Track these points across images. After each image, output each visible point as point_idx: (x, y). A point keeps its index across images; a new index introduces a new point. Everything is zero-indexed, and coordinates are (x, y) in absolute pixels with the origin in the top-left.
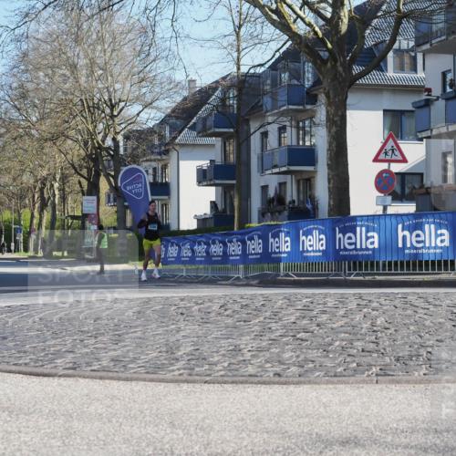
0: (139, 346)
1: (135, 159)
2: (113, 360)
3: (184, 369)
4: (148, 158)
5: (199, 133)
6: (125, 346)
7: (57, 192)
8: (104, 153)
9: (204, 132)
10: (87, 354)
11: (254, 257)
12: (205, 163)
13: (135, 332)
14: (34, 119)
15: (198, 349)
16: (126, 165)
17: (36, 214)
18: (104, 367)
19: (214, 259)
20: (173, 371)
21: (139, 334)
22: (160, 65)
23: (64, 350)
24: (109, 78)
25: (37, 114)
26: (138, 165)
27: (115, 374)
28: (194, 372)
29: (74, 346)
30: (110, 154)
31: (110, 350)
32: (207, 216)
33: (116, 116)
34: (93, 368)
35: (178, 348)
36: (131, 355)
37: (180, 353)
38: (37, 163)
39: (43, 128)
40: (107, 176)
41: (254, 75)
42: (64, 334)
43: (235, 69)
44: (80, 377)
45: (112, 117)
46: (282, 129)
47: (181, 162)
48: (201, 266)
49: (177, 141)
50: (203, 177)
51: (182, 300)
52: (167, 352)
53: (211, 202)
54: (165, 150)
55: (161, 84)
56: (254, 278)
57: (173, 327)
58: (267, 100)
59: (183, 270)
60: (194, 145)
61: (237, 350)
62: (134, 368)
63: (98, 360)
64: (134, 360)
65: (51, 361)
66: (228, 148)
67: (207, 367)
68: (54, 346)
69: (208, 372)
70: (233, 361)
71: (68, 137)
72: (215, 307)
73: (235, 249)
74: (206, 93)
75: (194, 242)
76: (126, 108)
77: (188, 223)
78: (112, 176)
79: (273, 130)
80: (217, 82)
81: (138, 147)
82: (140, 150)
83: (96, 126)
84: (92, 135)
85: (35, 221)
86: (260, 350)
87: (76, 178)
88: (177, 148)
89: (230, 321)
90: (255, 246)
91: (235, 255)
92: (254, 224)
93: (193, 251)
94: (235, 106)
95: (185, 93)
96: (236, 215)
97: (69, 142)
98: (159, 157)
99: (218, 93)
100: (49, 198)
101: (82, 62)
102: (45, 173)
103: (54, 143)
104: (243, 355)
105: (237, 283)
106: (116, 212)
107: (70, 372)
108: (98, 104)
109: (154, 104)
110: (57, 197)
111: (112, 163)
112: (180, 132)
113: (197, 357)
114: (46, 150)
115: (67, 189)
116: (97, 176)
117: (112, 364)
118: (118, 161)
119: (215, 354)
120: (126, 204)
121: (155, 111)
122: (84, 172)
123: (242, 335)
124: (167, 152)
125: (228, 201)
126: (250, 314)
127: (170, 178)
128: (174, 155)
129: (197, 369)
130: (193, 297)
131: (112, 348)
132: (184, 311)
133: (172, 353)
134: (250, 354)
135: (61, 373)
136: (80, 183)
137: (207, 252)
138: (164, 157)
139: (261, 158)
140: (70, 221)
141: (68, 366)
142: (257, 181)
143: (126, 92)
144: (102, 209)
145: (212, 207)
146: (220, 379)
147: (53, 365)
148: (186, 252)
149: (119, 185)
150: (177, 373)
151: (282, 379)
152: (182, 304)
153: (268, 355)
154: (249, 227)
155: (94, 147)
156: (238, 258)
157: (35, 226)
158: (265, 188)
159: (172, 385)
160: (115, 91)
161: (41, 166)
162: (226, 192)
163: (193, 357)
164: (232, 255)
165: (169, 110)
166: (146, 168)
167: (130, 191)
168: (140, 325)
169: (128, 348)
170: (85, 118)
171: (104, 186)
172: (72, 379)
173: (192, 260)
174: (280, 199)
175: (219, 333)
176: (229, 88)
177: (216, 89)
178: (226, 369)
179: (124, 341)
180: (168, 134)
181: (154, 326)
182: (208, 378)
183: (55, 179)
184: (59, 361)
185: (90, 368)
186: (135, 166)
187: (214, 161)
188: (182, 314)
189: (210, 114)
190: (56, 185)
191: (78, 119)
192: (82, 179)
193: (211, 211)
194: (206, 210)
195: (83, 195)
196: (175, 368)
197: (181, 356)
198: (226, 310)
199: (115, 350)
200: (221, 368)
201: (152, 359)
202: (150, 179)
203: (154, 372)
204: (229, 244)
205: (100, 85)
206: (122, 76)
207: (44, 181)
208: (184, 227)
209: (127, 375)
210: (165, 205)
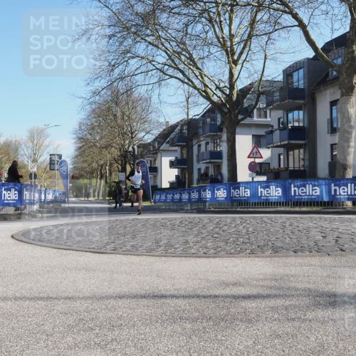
0: (143, 240)
1: (142, 156)
2: (131, 246)
3: (164, 250)
4: (148, 156)
5: (170, 145)
6: (137, 240)
7: (108, 171)
8: (128, 154)
9: (173, 144)
10: (120, 243)
11: (194, 200)
12: (173, 158)
14: (98, 139)
15: (169, 242)
16: (138, 159)
18: (128, 249)
21: (144, 235)
22: (153, 115)
23: (110, 242)
24: (131, 121)
25: (99, 137)
26: (143, 159)
28: (168, 252)
29: (115, 240)
30: (131, 154)
31: (130, 242)
32: (174, 182)
33: (134, 137)
34: (123, 250)
35: (161, 241)
36: (140, 244)
37: (161, 243)
39: (102, 142)
40: (130, 164)
41: (194, 120)
43: (186, 117)
45: (132, 138)
46: (207, 143)
47: (162, 158)
49: (161, 148)
50: (172, 165)
52: (156, 243)
53: (175, 175)
55: (154, 123)
56: (195, 209)
57: (158, 231)
58: (200, 131)
59: (163, 206)
60: (169, 150)
61: (187, 242)
62: (141, 250)
63: (125, 246)
64: (141, 246)
66: (183, 152)
67: (173, 250)
69: (174, 252)
70: (185, 247)
71: (112, 147)
72: (178, 223)
73: (185, 196)
74: (173, 127)
76: (138, 134)
77: (165, 185)
78: (132, 164)
79: (203, 143)
80: (178, 122)
81: (143, 151)
82: (144, 153)
83: (125, 142)
84: (123, 146)
85: (98, 184)
86: (197, 242)
87: (116, 165)
88: (161, 152)
89: (183, 229)
90: (195, 195)
91: (185, 199)
92: (195, 185)
93: (166, 197)
94: (186, 133)
95: (164, 127)
96: (187, 181)
97: (113, 149)
98: (153, 156)
99: (179, 127)
100: (104, 174)
101: (119, 114)
102: (102, 162)
103: (107, 149)
104: (189, 244)
105: (187, 212)
108: (126, 132)
109: (151, 132)
110: (108, 173)
111: (132, 158)
112: (162, 145)
113: (169, 245)
114: (103, 152)
115: (112, 170)
116: (126, 164)
117: (131, 248)
118: (134, 157)
119: (177, 244)
121: (151, 135)
122: (120, 162)
123: (189, 235)
124: (156, 153)
125: (183, 175)
126: (193, 226)
127: (157, 165)
128: (159, 155)
130: (167, 218)
131: (132, 241)
132: (164, 224)
133: (158, 243)
134: (193, 244)
136: (118, 167)
138: (155, 156)
139: (198, 156)
140: (113, 184)
142: (196, 166)
143: (138, 127)
147: (105, 248)
150: (160, 252)
151: (207, 255)
152: (163, 221)
153: (200, 244)
154: (192, 187)
155: (124, 151)
157: (98, 186)
158: (199, 170)
159: (157, 258)
160: (133, 126)
161: (100, 159)
162: (182, 171)
165: (157, 135)
166: (147, 161)
168: (144, 231)
169: (139, 241)
170: (120, 138)
171: (128, 168)
173: (165, 201)
174: (206, 174)
175: (179, 234)
176: (184, 125)
177: (178, 125)
178: (183, 250)
179: (137, 238)
180: (157, 146)
181: (150, 231)
183: (107, 165)
184: (108, 247)
185: (121, 250)
187: (177, 157)
188: (163, 226)
189: (175, 137)
190: (107, 168)
191: (117, 138)
192: (119, 165)
193: (176, 180)
194: (173, 179)
195: (119, 172)
196: (159, 250)
197: (162, 245)
198: (182, 224)
200: (180, 250)
201: (149, 246)
202: (148, 165)
203: (150, 252)
204: (183, 194)
205: (127, 123)
206: (137, 120)
207: (102, 166)
208: (164, 186)
209: (138, 253)
210: (155, 177)
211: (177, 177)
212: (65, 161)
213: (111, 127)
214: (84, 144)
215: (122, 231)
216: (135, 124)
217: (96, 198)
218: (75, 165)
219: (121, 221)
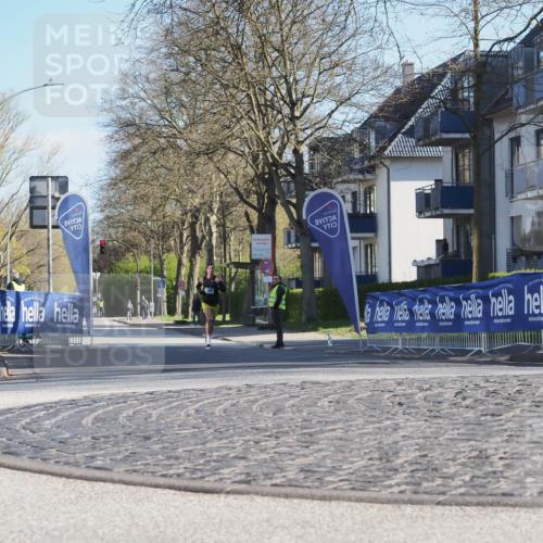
0: (339, 450)
1: (326, 179)
2: (302, 471)
3: (407, 484)
4: (345, 178)
5: (419, 140)
6: (320, 450)
7: (214, 229)
8: (282, 172)
9: (426, 139)
10: (265, 461)
11: (502, 321)
12: (428, 185)
13: (334, 430)
14: (181, 124)
15: (426, 456)
16: (313, 190)
17: (185, 261)
18: (290, 480)
19: (441, 324)
20: (391, 486)
21: (338, 433)
22: (361, 42)
23: (232, 455)
24: (288, 63)
25: (185, 117)
26: (331, 188)
27: (307, 491)
28: (422, 489)
29: (246, 450)
30: (289, 173)
31: (298, 456)
32: (432, 262)
33: (298, 118)
34: (274, 482)
35: (396, 453)
36: (328, 462)
37: (399, 461)
38: (186, 187)
39: (194, 136)
40: (286, 204)
41: (498, 55)
42: (231, 431)
43: (471, 47)
44: (257, 493)
45: (293, 119)
47: (393, 184)
48: (425, 335)
49: (386, 152)
50: (425, 205)
51: (399, 384)
52: (381, 459)
53: (438, 241)
54: (370, 165)
55: (363, 70)
56: (503, 352)
57: (388, 422)
58: (519, 91)
59: (398, 341)
60: (412, 159)
61: (483, 457)
62: (333, 482)
63: (282, 470)
64: (333, 471)
65: (215, 471)
66: (461, 163)
67: (439, 481)
68: (218, 449)
69: (442, 489)
70: (477, 473)
71: (229, 149)
72: (449, 395)
73: (473, 309)
74: (428, 82)
75: (414, 300)
76: (312, 106)
77: (404, 272)
78: (294, 205)
79: (528, 134)
80: (445, 65)
81: (330, 163)
82: (332, 167)
83: (269, 133)
84: (264, 146)
85: (184, 271)
86: (516, 457)
87: (241, 209)
88: (387, 163)
89: (470, 414)
90: (503, 306)
91: (473, 319)
92: (502, 273)
93: (412, 313)
94: (472, 100)
95: (399, 83)
96: (475, 259)
97: (231, 156)
98: (361, 177)
99: (446, 81)
100: (203, 237)
101: (249, 43)
102: (197, 201)
103: (210, 159)
104: (491, 464)
105: (477, 359)
106: (299, 257)
107: (243, 487)
108: (272, 99)
109: (353, 100)
110: (215, 235)
111: (292, 185)
112: (391, 140)
113: (426, 467)
114: (198, 169)
115: (228, 224)
116: (273, 204)
117: (302, 476)
118: (301, 182)
119: (450, 463)
120: (315, 245)
121: (354, 109)
122: (253, 199)
123: (489, 435)
124: (372, 169)
125: (462, 240)
126: (501, 404)
127: (377, 206)
128: (382, 173)
129: (425, 484)
130: (413, 380)
131: (302, 452)
132: (403, 400)
133: (388, 461)
134: (502, 462)
135: (229, 489)
136: (247, 215)
137: (432, 314)
138: (368, 176)
139: (510, 176)
140: (234, 270)
141: (239, 478)
142: (504, 210)
143: (312, 83)
144: (279, 252)
145: (438, 250)
146: (460, 499)
147: (217, 477)
148: (402, 315)
149: (304, 217)
150: (396, 489)
152: (399, 390)
153: (528, 464)
154: (493, 278)
155: (266, 163)
156: (478, 322)
157: (184, 278)
160: (296, 81)
161: (191, 191)
162: (460, 225)
163: (418, 467)
164: (468, 319)
165: (375, 108)
166: (342, 193)
167: (320, 226)
168: (339, 421)
169: (324, 453)
170: (255, 122)
171: (282, 218)
172: (244, 497)
173: (410, 326)
175: (456, 432)
176: (463, 73)
177: (443, 76)
178: (471, 484)
179: (317, 443)
180: (373, 144)
181: (361, 421)
182: (441, 498)
183: (211, 210)
184: (225, 471)
185: (269, 482)
186: (326, 190)
187: (440, 181)
188: (400, 404)
189: (434, 114)
190: (213, 219)
191: (244, 122)
192: (250, 210)
193: (438, 255)
194: (429, 252)
195: (252, 232)
196: (393, 482)
197: (402, 466)
198: (464, 399)
199: (304, 456)
200: (460, 483)
201: (359, 470)
202: (347, 208)
203: (363, 488)
204: (464, 303)
205: (275, 73)
206: (307, 59)
207: (196, 212)
208: (397, 277)
209: (324, 492)
210: (370, 247)
211: (442, 245)
212: (77, 198)
213: (226, 87)
214: (137, 141)
215: (267, 420)
216: (300, 74)
217: (179, 317)
218: (107, 212)
219: (265, 391)
